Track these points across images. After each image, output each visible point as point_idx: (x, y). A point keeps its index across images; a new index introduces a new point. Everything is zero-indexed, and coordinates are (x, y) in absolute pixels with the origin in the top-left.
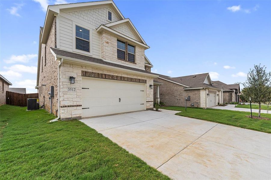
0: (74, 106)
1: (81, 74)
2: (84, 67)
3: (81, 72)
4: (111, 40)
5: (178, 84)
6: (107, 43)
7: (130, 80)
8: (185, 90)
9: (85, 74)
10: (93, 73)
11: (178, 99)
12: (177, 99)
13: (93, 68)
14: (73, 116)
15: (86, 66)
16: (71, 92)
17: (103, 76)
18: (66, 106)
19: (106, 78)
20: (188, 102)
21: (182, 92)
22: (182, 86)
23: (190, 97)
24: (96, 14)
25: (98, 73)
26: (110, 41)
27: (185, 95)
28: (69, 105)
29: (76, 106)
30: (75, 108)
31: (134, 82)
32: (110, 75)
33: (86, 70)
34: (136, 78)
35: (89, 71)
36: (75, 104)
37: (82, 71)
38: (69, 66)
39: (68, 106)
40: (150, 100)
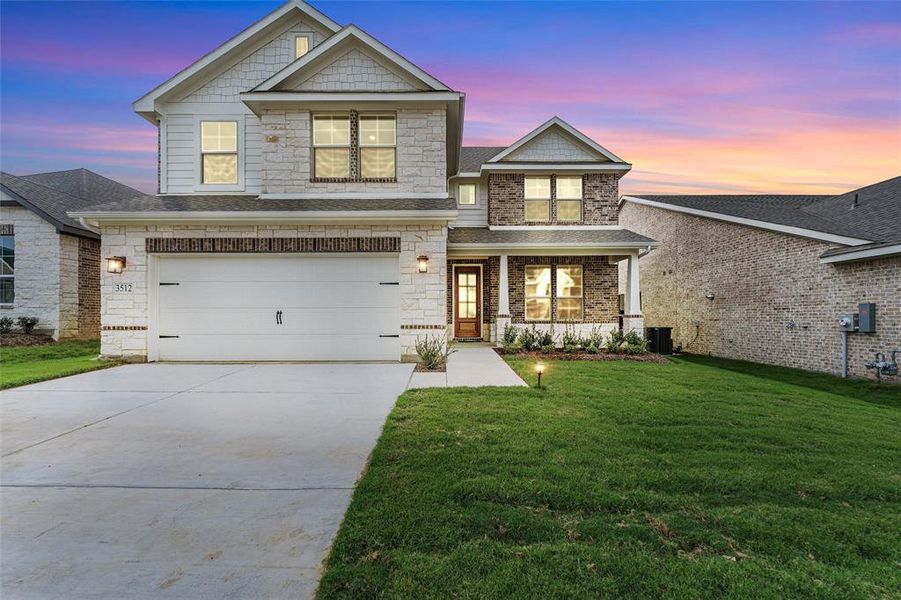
0: (126, 328)
1: (143, 248)
2: (152, 229)
3: (144, 243)
4: (288, 127)
5: (793, 236)
6: (274, 139)
7: (310, 248)
8: (836, 265)
9: (154, 246)
10: (175, 239)
11: (799, 321)
12: (792, 326)
13: (175, 225)
14: (125, 353)
15: (156, 225)
16: (123, 295)
17: (207, 244)
18: (109, 328)
19: (214, 251)
20: (856, 342)
21: (819, 279)
22: (818, 241)
23: (873, 308)
24: (258, 67)
25: (190, 239)
26: (283, 132)
27: (840, 298)
28: (116, 325)
29: (131, 328)
30: (130, 332)
31: (331, 251)
32: (230, 239)
33: (157, 235)
34: (344, 235)
35: (165, 236)
36: (128, 325)
37: (147, 240)
38: (117, 231)
39: (114, 328)
40: (421, 323)
